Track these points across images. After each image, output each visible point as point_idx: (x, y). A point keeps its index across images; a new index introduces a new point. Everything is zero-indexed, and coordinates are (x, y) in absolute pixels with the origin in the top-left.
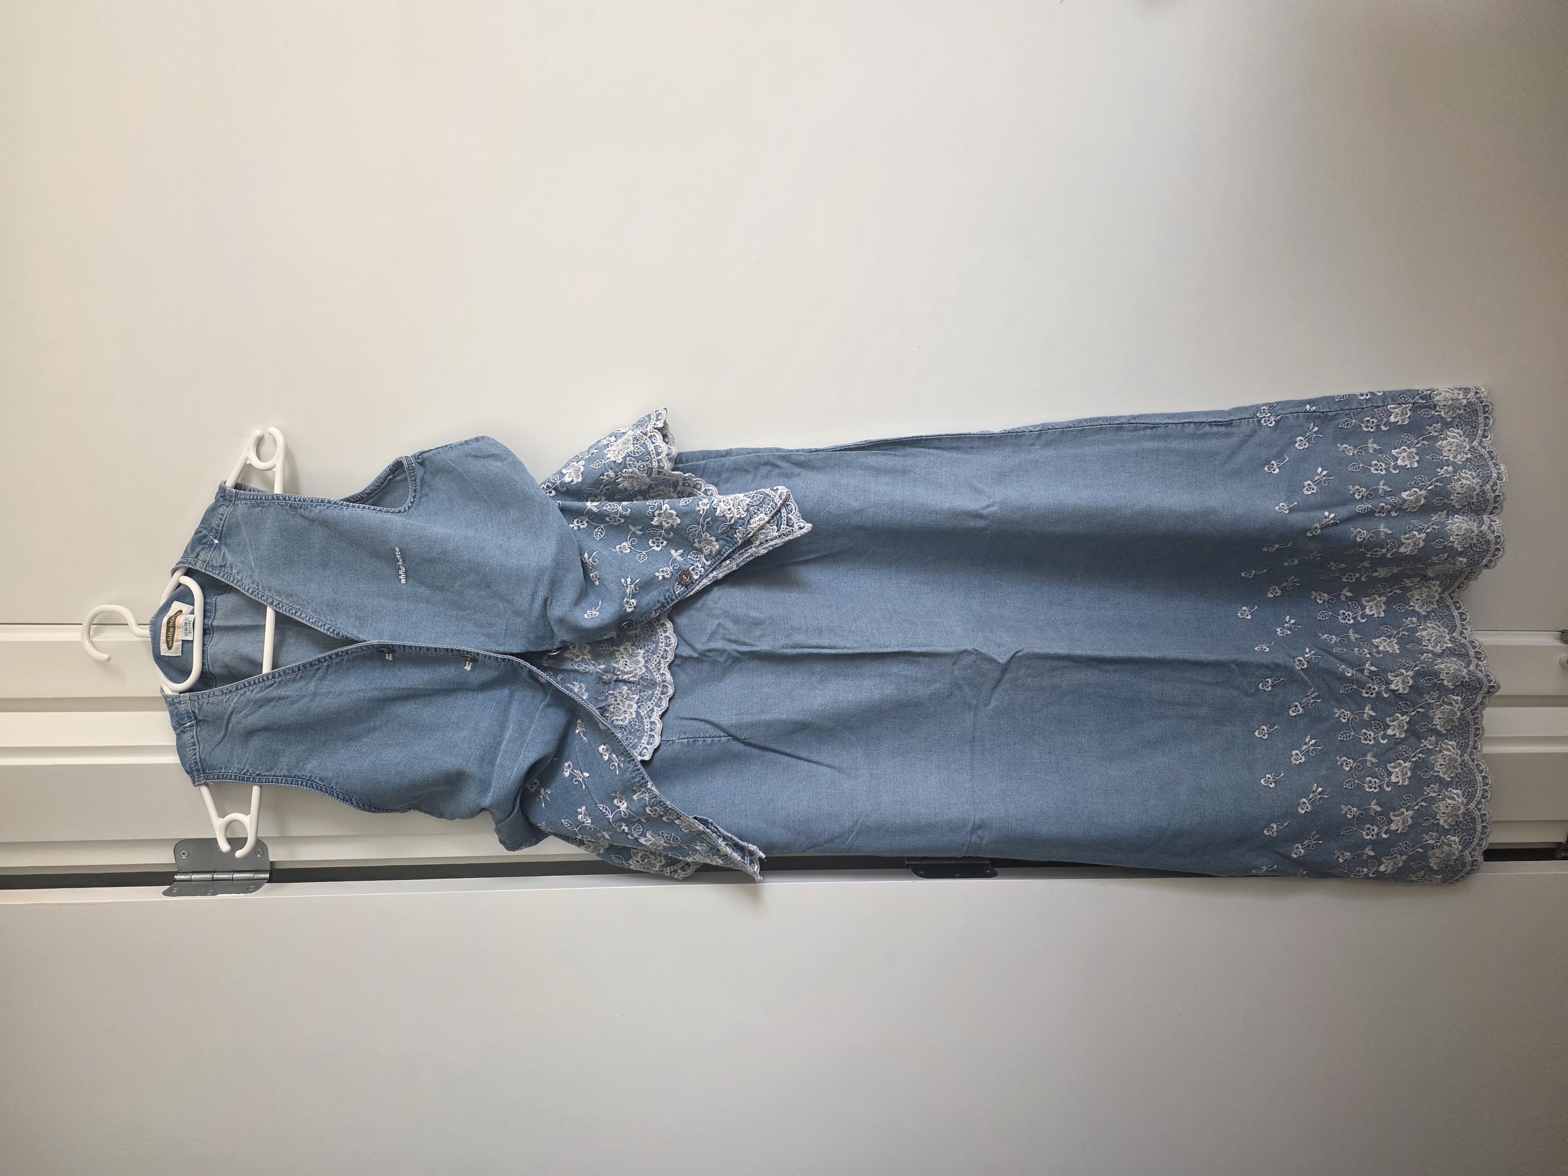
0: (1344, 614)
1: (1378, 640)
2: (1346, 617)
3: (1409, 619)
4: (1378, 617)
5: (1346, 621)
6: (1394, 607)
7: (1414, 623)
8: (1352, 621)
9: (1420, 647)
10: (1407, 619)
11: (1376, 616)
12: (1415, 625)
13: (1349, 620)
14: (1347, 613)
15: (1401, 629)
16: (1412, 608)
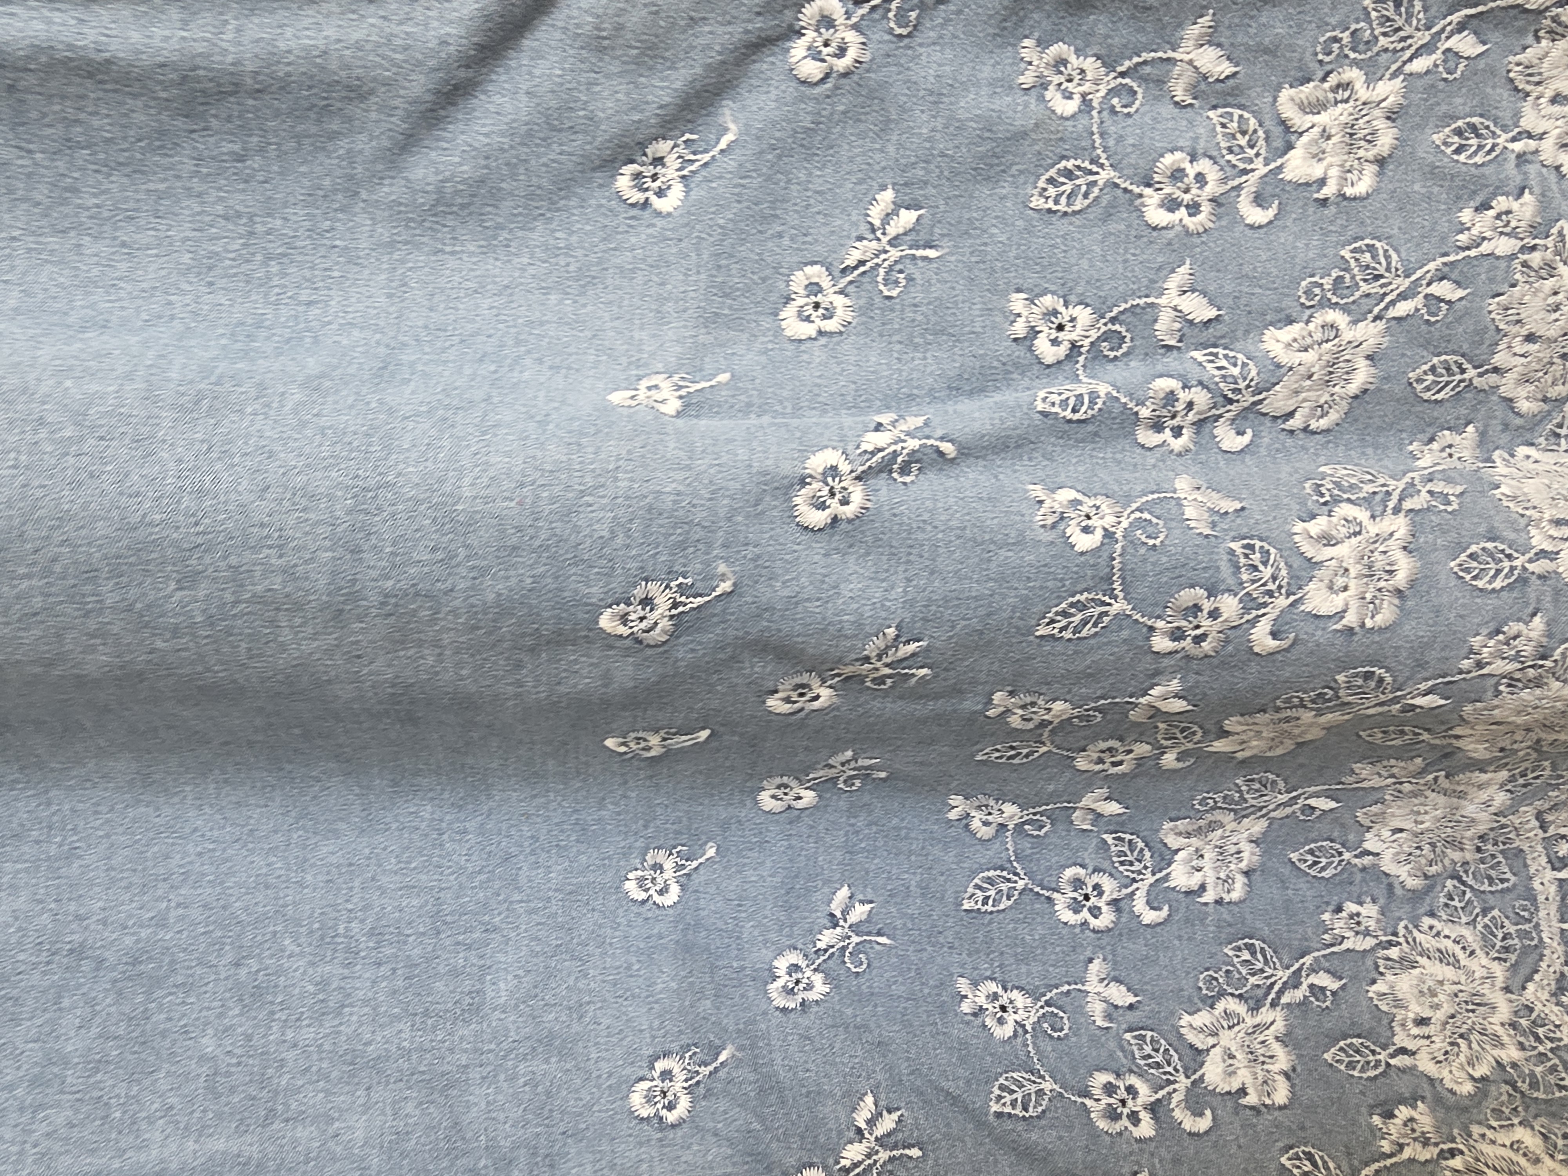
0: (1077, 883)
1: (1203, 1018)
2: (1087, 898)
3: (1351, 907)
4: (1219, 902)
5: (1085, 914)
6: (1294, 857)
7: (1367, 933)
8: (1106, 919)
9: (1383, 1056)
10: (1339, 909)
11: (1209, 897)
12: (1370, 942)
13: (1095, 912)
14: (1091, 882)
15: (1308, 960)
16: (1367, 860)
